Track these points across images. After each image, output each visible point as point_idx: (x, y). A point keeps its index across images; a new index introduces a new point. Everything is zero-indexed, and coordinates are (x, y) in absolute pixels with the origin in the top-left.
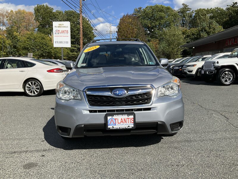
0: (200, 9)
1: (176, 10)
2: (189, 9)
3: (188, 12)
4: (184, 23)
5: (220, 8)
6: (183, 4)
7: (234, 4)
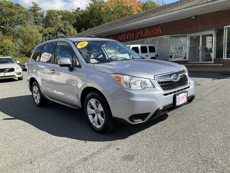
0: (51, 10)
1: (27, 8)
2: (39, 9)
3: (39, 11)
4: (36, 22)
5: (68, 11)
6: (32, 3)
7: (78, 9)
